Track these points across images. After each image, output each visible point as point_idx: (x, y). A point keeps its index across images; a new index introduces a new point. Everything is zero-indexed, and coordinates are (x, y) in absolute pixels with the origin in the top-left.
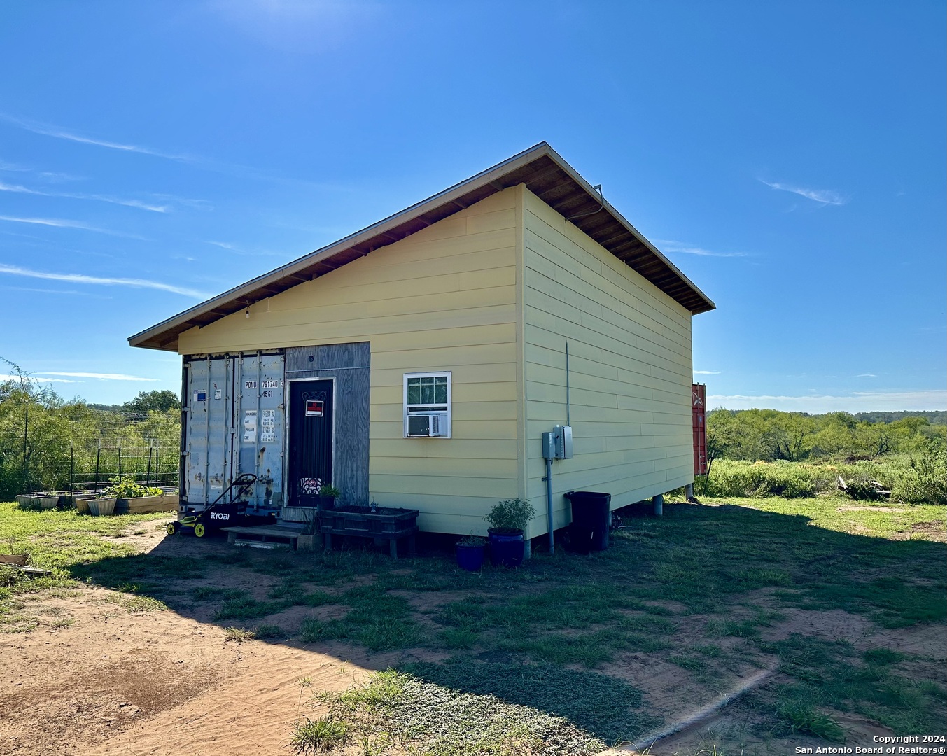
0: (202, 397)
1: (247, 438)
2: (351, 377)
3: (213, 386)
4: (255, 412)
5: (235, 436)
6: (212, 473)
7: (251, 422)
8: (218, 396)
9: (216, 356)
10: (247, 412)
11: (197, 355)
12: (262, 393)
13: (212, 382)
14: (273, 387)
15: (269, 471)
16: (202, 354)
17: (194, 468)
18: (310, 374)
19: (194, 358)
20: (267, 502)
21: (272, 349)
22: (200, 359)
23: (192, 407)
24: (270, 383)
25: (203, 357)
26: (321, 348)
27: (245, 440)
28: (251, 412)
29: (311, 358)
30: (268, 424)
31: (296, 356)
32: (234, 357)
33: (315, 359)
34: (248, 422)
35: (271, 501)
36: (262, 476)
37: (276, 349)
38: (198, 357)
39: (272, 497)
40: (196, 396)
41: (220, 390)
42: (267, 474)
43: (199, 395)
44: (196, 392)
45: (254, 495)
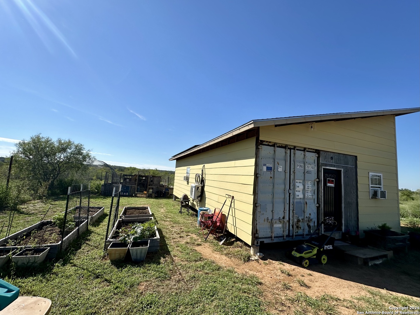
0: (269, 169)
1: (298, 196)
2: (348, 170)
3: (276, 163)
4: (301, 181)
5: (291, 194)
6: (276, 217)
7: (300, 187)
8: (280, 169)
9: (279, 146)
10: (296, 181)
11: (267, 142)
12: (306, 172)
13: (276, 161)
14: (311, 169)
15: (310, 214)
16: (270, 142)
17: (263, 214)
18: (331, 166)
19: (264, 143)
20: (309, 231)
21: (311, 149)
22: (268, 145)
23: (262, 174)
24: (310, 167)
25: (270, 144)
26: (336, 154)
27: (297, 197)
28: (298, 181)
29: (332, 158)
30: (309, 188)
31: (325, 155)
32: (290, 149)
33: (334, 159)
34: (298, 187)
35: (311, 231)
36: (306, 217)
37: (314, 149)
38: (267, 144)
39: (312, 228)
40: (265, 168)
41: (281, 166)
42: (309, 216)
43: (267, 167)
44: (265, 165)
45: (302, 228)
